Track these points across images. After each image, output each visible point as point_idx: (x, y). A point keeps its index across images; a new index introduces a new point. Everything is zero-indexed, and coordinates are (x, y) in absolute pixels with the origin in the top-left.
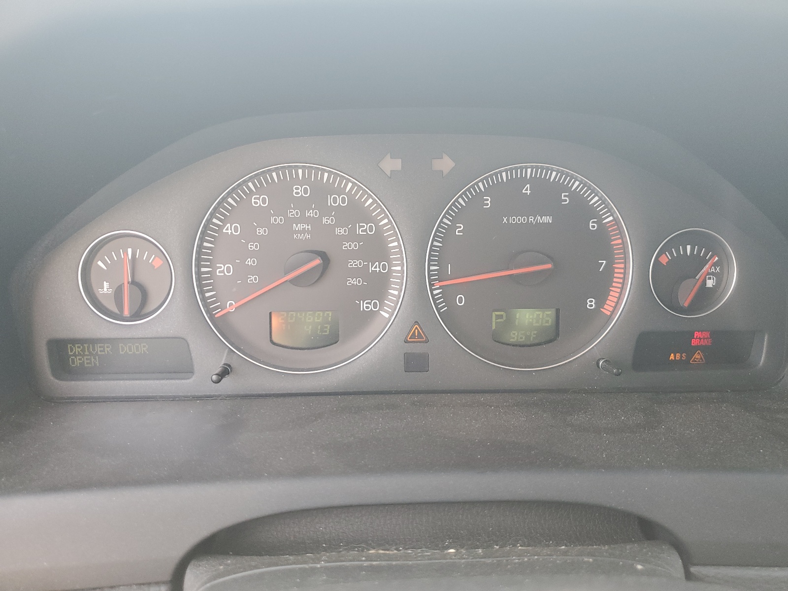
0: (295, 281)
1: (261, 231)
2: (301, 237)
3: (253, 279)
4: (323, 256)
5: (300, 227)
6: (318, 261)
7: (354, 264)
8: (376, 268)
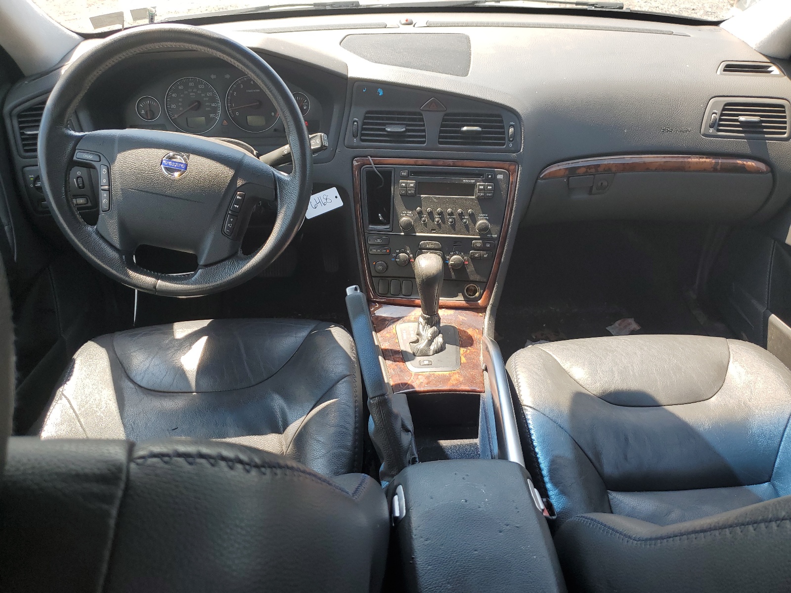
0: (191, 109)
1: (182, 96)
2: (193, 97)
3: (181, 109)
4: (199, 102)
5: (192, 94)
6: (197, 103)
7: (207, 104)
8: (213, 105)
